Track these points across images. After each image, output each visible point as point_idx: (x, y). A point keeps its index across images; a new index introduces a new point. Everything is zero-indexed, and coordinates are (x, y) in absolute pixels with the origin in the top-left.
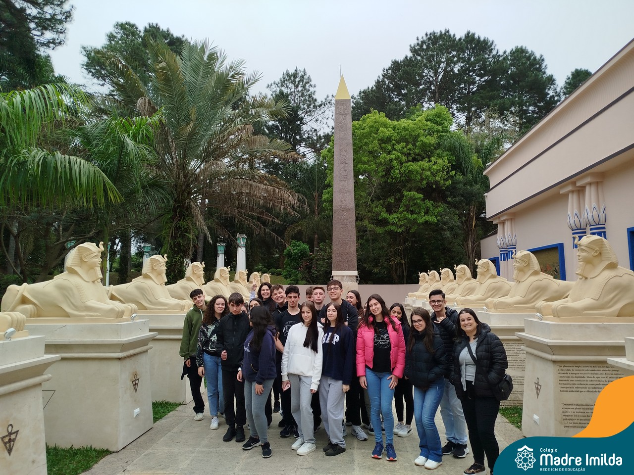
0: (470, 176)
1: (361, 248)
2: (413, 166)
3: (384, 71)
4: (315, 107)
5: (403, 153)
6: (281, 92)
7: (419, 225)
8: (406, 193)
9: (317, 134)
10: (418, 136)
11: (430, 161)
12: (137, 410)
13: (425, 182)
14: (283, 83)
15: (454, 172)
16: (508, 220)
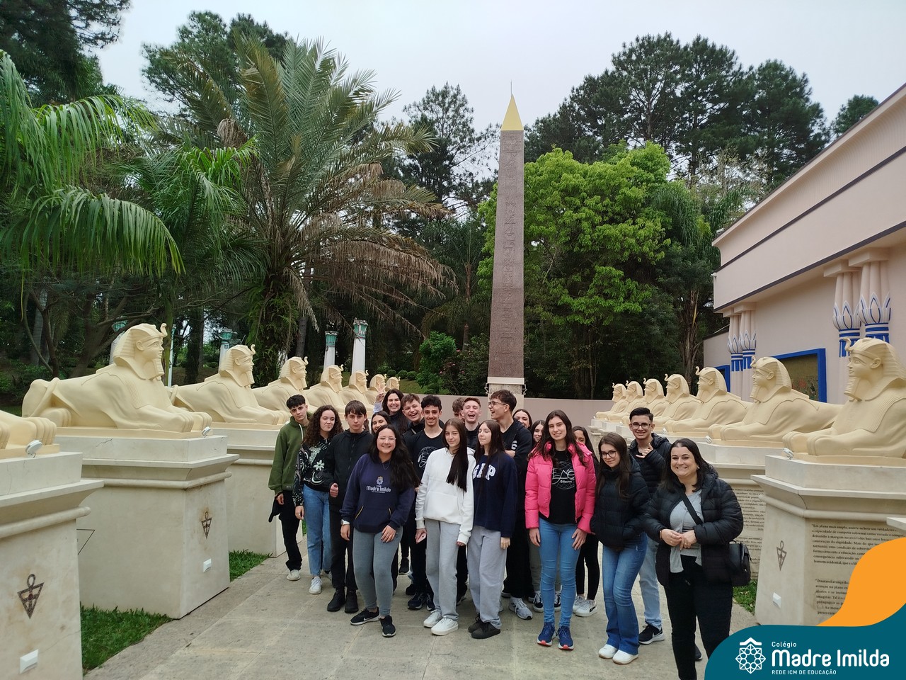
0: (692, 248)
1: (530, 345)
2: (611, 230)
3: (573, 91)
4: (471, 140)
5: (596, 211)
6: (424, 118)
7: (616, 315)
8: (598, 268)
9: (472, 180)
10: (619, 186)
11: (634, 224)
12: (208, 563)
13: (627, 254)
14: (426, 104)
15: (669, 241)
16: (745, 312)
